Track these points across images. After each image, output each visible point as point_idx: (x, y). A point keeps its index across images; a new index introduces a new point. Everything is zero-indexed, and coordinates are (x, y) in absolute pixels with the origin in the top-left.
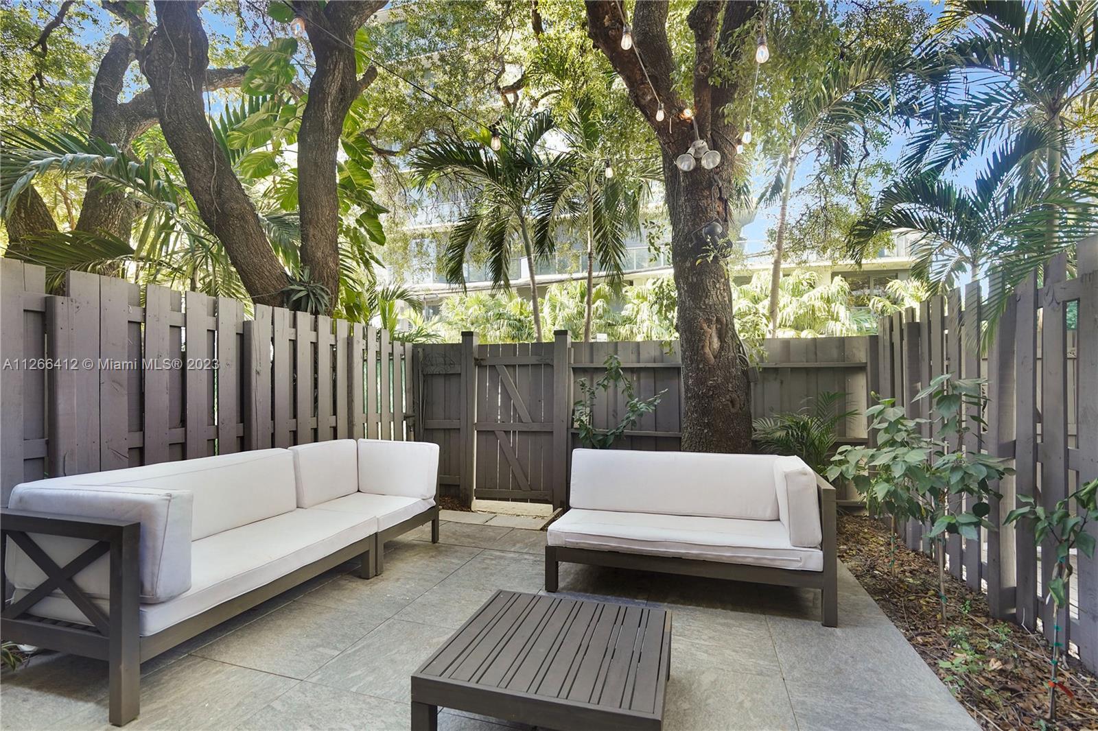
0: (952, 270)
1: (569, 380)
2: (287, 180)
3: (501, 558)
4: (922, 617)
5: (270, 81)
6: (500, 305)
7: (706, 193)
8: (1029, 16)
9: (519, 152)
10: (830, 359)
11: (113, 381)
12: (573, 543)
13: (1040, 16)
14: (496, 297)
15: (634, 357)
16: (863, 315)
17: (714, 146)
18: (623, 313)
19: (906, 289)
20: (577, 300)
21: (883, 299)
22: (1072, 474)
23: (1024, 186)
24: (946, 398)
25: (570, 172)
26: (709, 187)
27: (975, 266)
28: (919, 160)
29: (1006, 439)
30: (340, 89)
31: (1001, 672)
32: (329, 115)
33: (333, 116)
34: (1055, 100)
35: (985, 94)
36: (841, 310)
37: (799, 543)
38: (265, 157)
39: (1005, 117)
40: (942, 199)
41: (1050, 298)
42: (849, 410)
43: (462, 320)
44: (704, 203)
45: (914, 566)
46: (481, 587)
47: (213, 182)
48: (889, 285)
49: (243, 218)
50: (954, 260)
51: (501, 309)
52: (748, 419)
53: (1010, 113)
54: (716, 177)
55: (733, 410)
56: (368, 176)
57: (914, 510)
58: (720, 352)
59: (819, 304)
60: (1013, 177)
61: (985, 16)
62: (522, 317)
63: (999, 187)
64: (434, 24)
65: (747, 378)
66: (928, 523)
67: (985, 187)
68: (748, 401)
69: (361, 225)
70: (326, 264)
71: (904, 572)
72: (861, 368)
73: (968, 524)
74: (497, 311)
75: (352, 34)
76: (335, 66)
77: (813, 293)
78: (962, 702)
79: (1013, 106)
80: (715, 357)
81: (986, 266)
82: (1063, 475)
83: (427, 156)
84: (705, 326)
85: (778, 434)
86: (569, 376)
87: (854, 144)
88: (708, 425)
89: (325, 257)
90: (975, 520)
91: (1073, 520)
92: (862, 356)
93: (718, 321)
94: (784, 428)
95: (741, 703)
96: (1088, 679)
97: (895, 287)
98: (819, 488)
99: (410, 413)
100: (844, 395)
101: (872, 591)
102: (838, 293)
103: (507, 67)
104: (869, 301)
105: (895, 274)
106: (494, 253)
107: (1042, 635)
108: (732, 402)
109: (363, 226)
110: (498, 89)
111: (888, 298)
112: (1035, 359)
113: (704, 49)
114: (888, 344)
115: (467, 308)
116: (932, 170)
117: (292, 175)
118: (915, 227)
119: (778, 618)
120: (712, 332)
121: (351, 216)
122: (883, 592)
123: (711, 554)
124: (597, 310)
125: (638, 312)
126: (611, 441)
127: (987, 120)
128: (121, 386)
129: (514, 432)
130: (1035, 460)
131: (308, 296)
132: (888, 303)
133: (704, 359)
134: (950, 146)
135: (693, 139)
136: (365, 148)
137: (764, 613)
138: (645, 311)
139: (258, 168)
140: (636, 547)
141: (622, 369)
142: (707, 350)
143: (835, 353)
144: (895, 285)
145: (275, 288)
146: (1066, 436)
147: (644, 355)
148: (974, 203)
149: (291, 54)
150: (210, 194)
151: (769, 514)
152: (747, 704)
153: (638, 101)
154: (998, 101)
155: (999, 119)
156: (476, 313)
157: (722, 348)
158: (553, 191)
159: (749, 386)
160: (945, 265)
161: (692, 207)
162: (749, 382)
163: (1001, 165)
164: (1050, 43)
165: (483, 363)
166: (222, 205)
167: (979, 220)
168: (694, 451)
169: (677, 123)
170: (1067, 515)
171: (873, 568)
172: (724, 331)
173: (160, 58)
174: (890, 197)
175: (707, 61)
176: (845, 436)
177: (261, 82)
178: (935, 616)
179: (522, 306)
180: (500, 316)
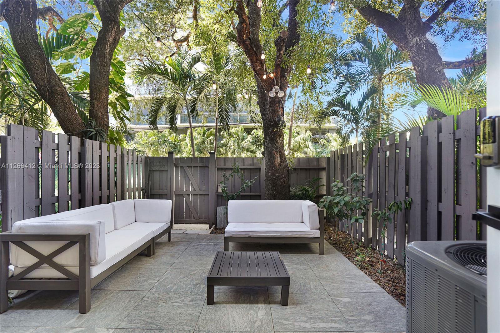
0: (350, 132)
1: (216, 173)
2: (81, 77)
3: (201, 244)
4: (347, 250)
5: (77, 30)
6: (165, 137)
7: (277, 105)
8: (373, 47)
9: (185, 71)
10: (314, 165)
11: (29, 175)
12: (235, 235)
13: (376, 47)
14: (163, 133)
15: (242, 164)
16: (317, 146)
17: (281, 89)
18: (222, 142)
19: (332, 137)
20: (202, 136)
21: (324, 140)
22: (387, 202)
23: (372, 104)
24: (355, 180)
25: (208, 82)
26: (279, 103)
27: (357, 132)
28: (340, 91)
29: (370, 193)
30: (114, 39)
31: (369, 261)
32: (108, 50)
33: (110, 51)
34: (381, 76)
35: (361, 71)
36: (309, 144)
37: (313, 229)
38: (69, 65)
39: (366, 80)
40: (347, 107)
41: (382, 150)
42: (320, 184)
43: (146, 143)
44: (276, 108)
45: (343, 236)
46: (199, 255)
47: (45, 76)
48: (327, 134)
49: (62, 95)
50: (350, 129)
51: (165, 139)
52: (289, 187)
53: (368, 79)
54: (281, 99)
55: (284, 185)
56: (122, 79)
57: (346, 216)
58: (280, 163)
59: (301, 141)
60: (369, 102)
61: (360, 43)
62: (176, 143)
63: (365, 104)
64: (144, 6)
65: (289, 173)
66: (349, 220)
67: (361, 104)
68: (289, 181)
69: (118, 101)
70: (104, 119)
71: (340, 238)
72: (324, 169)
73: (361, 219)
74: (163, 139)
75: (119, 14)
76: (113, 28)
77: (299, 137)
78: (360, 269)
79: (369, 76)
80: (279, 165)
81: (361, 131)
82: (384, 203)
83: (143, 69)
84: (276, 154)
85: (299, 193)
86: (216, 171)
87: (318, 83)
88: (275, 190)
89: (103, 116)
90: (363, 217)
91: (387, 214)
92: (324, 164)
93: (280, 152)
94: (300, 191)
95: (302, 278)
96: (389, 260)
97: (328, 136)
98: (318, 210)
99: (144, 188)
100: (318, 179)
101: (332, 244)
102: (309, 137)
103: (178, 30)
104: (319, 141)
105: (329, 130)
106: (171, 115)
107: (378, 251)
108: (284, 181)
109: (119, 101)
110: (174, 40)
111: (326, 140)
112: (378, 166)
113: (280, 54)
114: (333, 161)
115: (149, 138)
116: (344, 95)
117: (83, 75)
118: (338, 116)
119: (306, 254)
120: (278, 156)
121: (113, 96)
122: (335, 244)
123: (284, 235)
124: (211, 140)
125: (229, 142)
126: (235, 197)
127: (361, 80)
128: (32, 177)
129: (192, 195)
130: (378, 198)
131: (96, 134)
132: (326, 142)
133: (275, 166)
134: (349, 87)
135: (274, 85)
136: (122, 66)
137: (301, 253)
138: (232, 141)
139: (65, 69)
140: (259, 234)
141: (240, 168)
142: (276, 162)
143: (315, 163)
144: (328, 135)
145: (79, 129)
146: (385, 191)
147: (246, 163)
148: (357, 109)
149: (90, 19)
150: (44, 82)
151: (300, 220)
152: (304, 278)
153: (254, 68)
154: (364, 74)
155: (364, 80)
156: (153, 140)
157: (281, 162)
158: (199, 90)
159: (289, 176)
160: (347, 131)
161: (272, 109)
162: (289, 174)
163: (366, 98)
164: (379, 57)
165: (178, 166)
166: (51, 88)
167: (359, 115)
168: (270, 200)
169: (269, 79)
170: (386, 213)
171: (331, 238)
172: (282, 155)
173: (14, 10)
174: (330, 104)
175: (280, 58)
176: (318, 193)
177: (73, 30)
178: (350, 249)
179: (176, 137)
180: (165, 142)
